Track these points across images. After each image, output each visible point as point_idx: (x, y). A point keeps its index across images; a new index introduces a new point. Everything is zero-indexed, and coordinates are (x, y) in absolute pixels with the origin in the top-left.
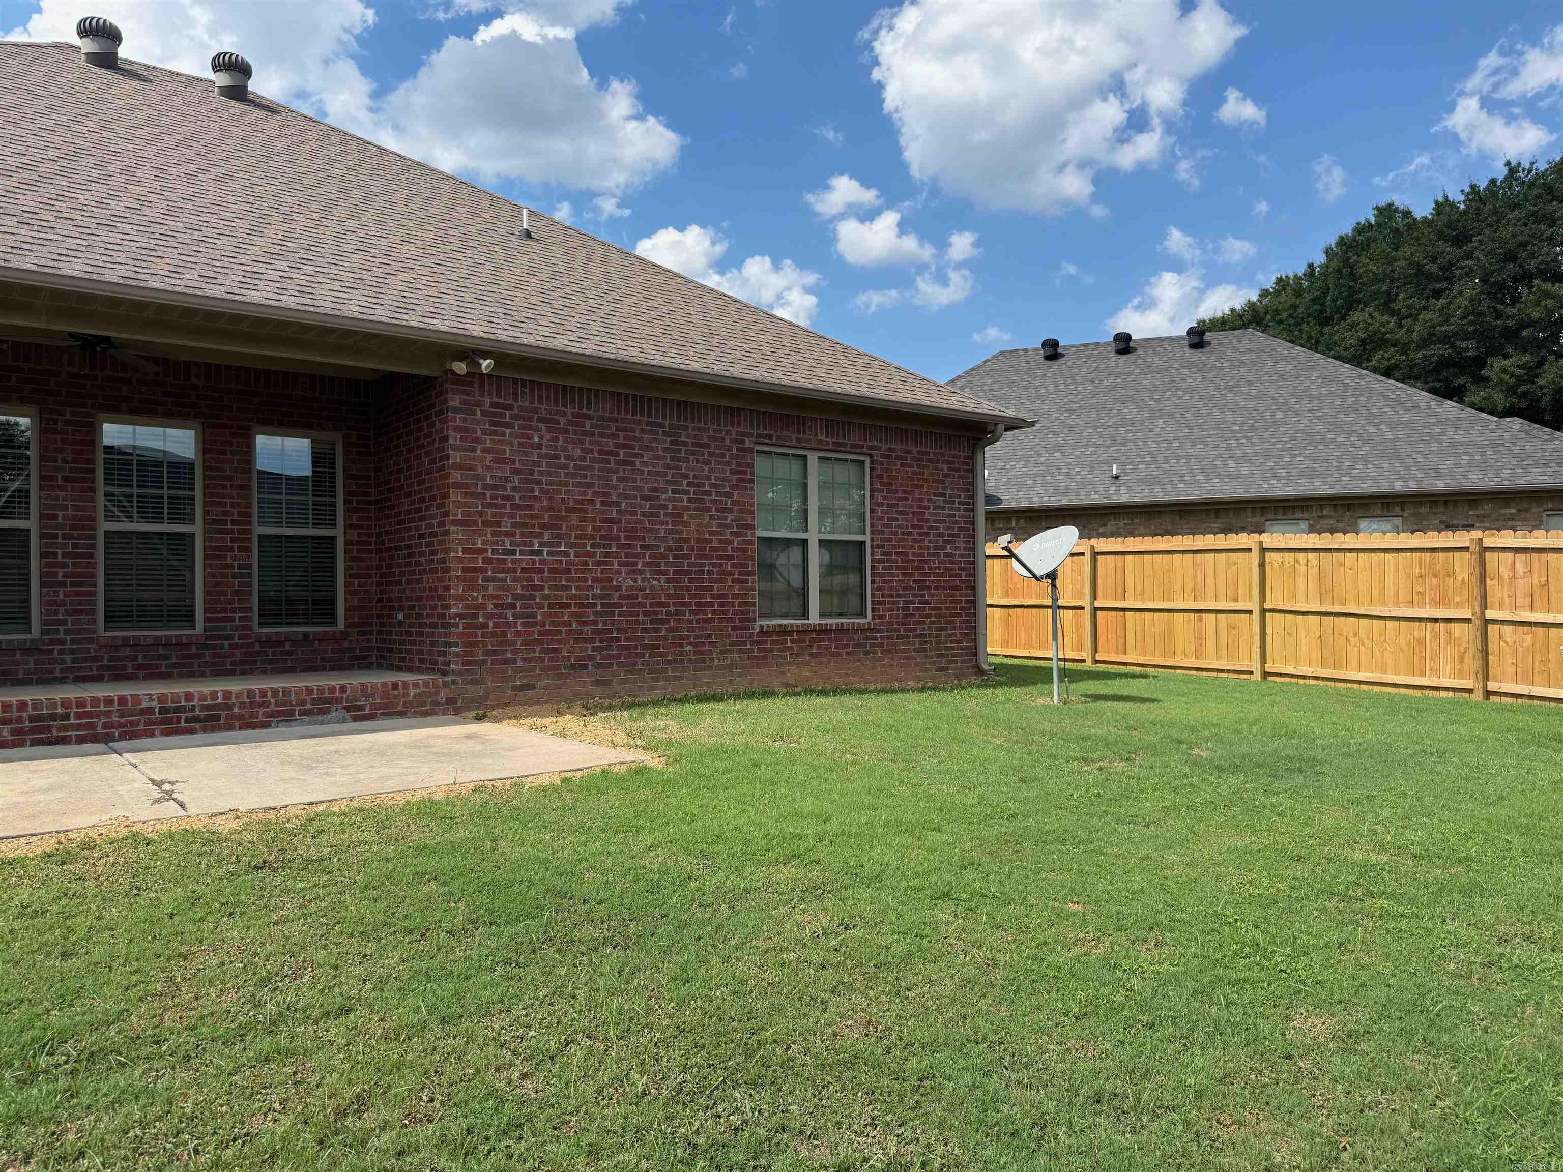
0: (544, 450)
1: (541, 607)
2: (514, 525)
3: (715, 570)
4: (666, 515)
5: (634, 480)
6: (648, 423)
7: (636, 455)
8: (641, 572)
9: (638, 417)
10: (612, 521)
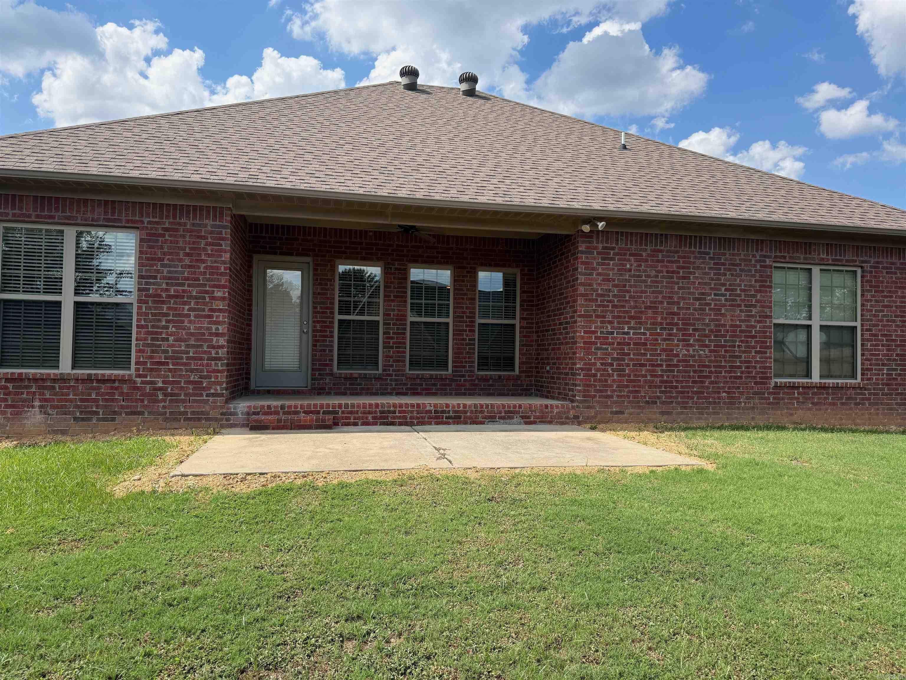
0: (633, 273)
1: (628, 365)
2: (614, 317)
3: (743, 345)
4: (710, 309)
5: (689, 288)
6: (699, 253)
7: (691, 273)
8: (692, 345)
9: (693, 249)
10: (674, 314)
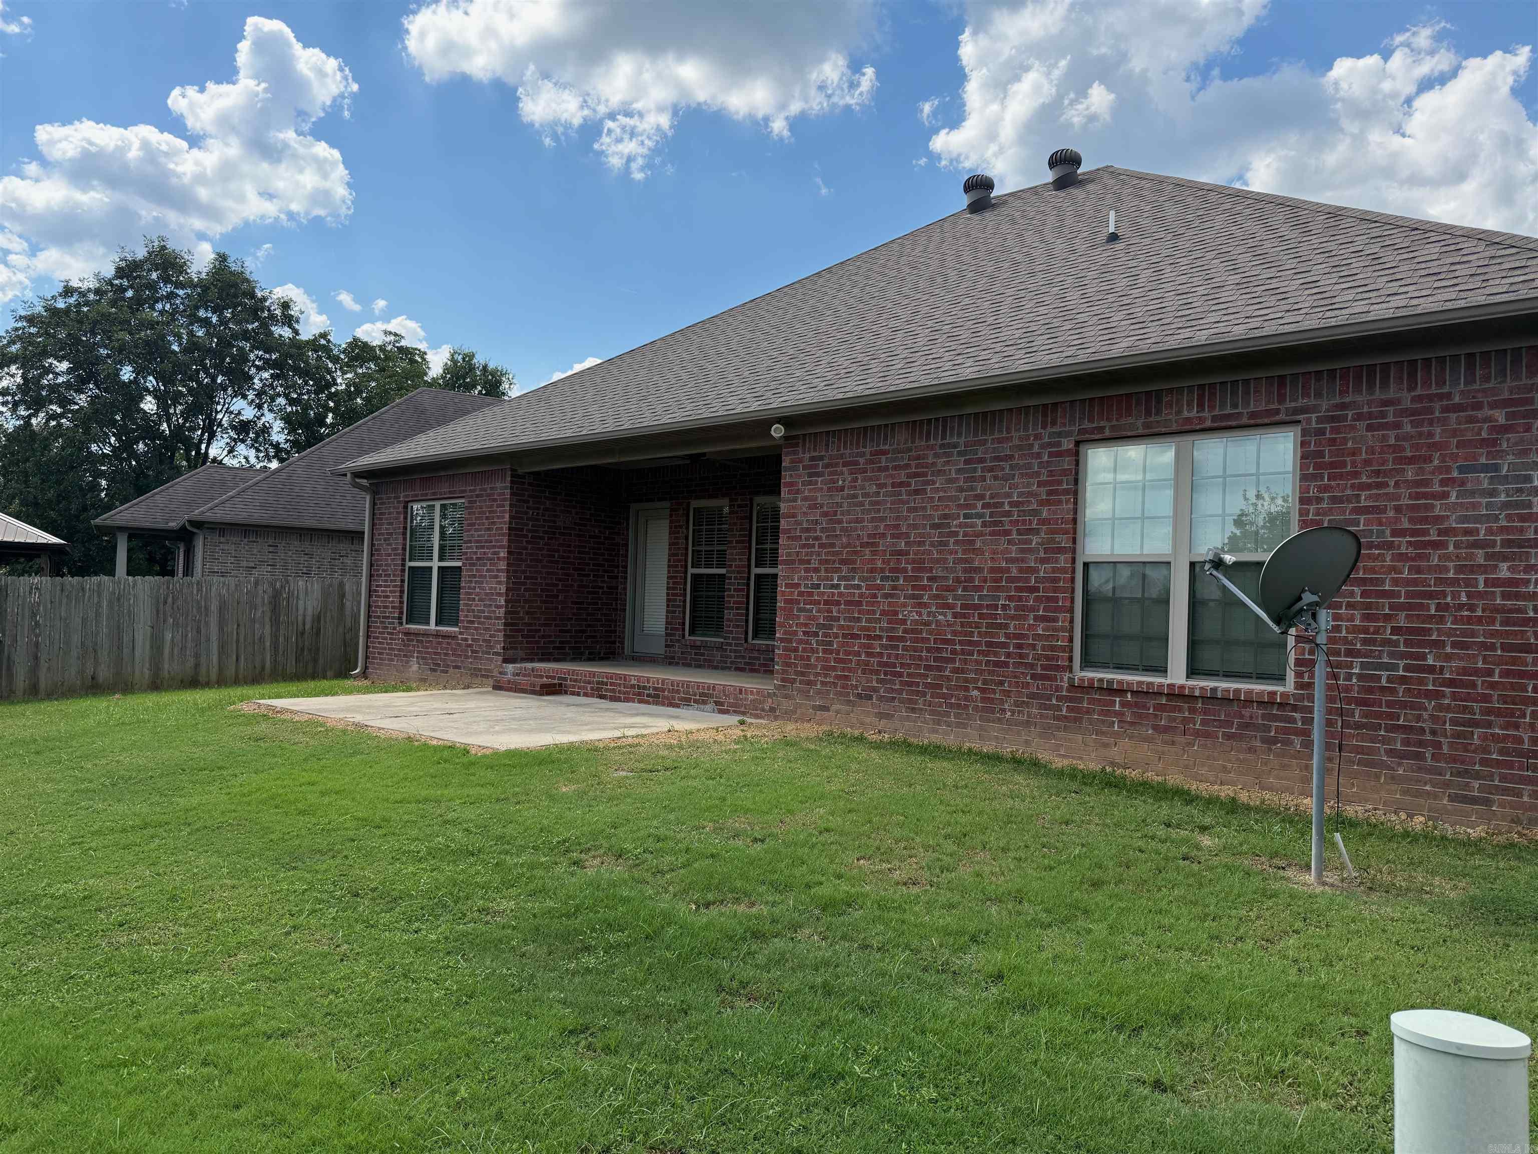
0: (846, 492)
1: (836, 636)
2: (821, 562)
3: (1012, 604)
4: (957, 542)
5: (924, 508)
6: (942, 446)
7: (927, 483)
8: (925, 605)
9: (932, 442)
10: (900, 553)
